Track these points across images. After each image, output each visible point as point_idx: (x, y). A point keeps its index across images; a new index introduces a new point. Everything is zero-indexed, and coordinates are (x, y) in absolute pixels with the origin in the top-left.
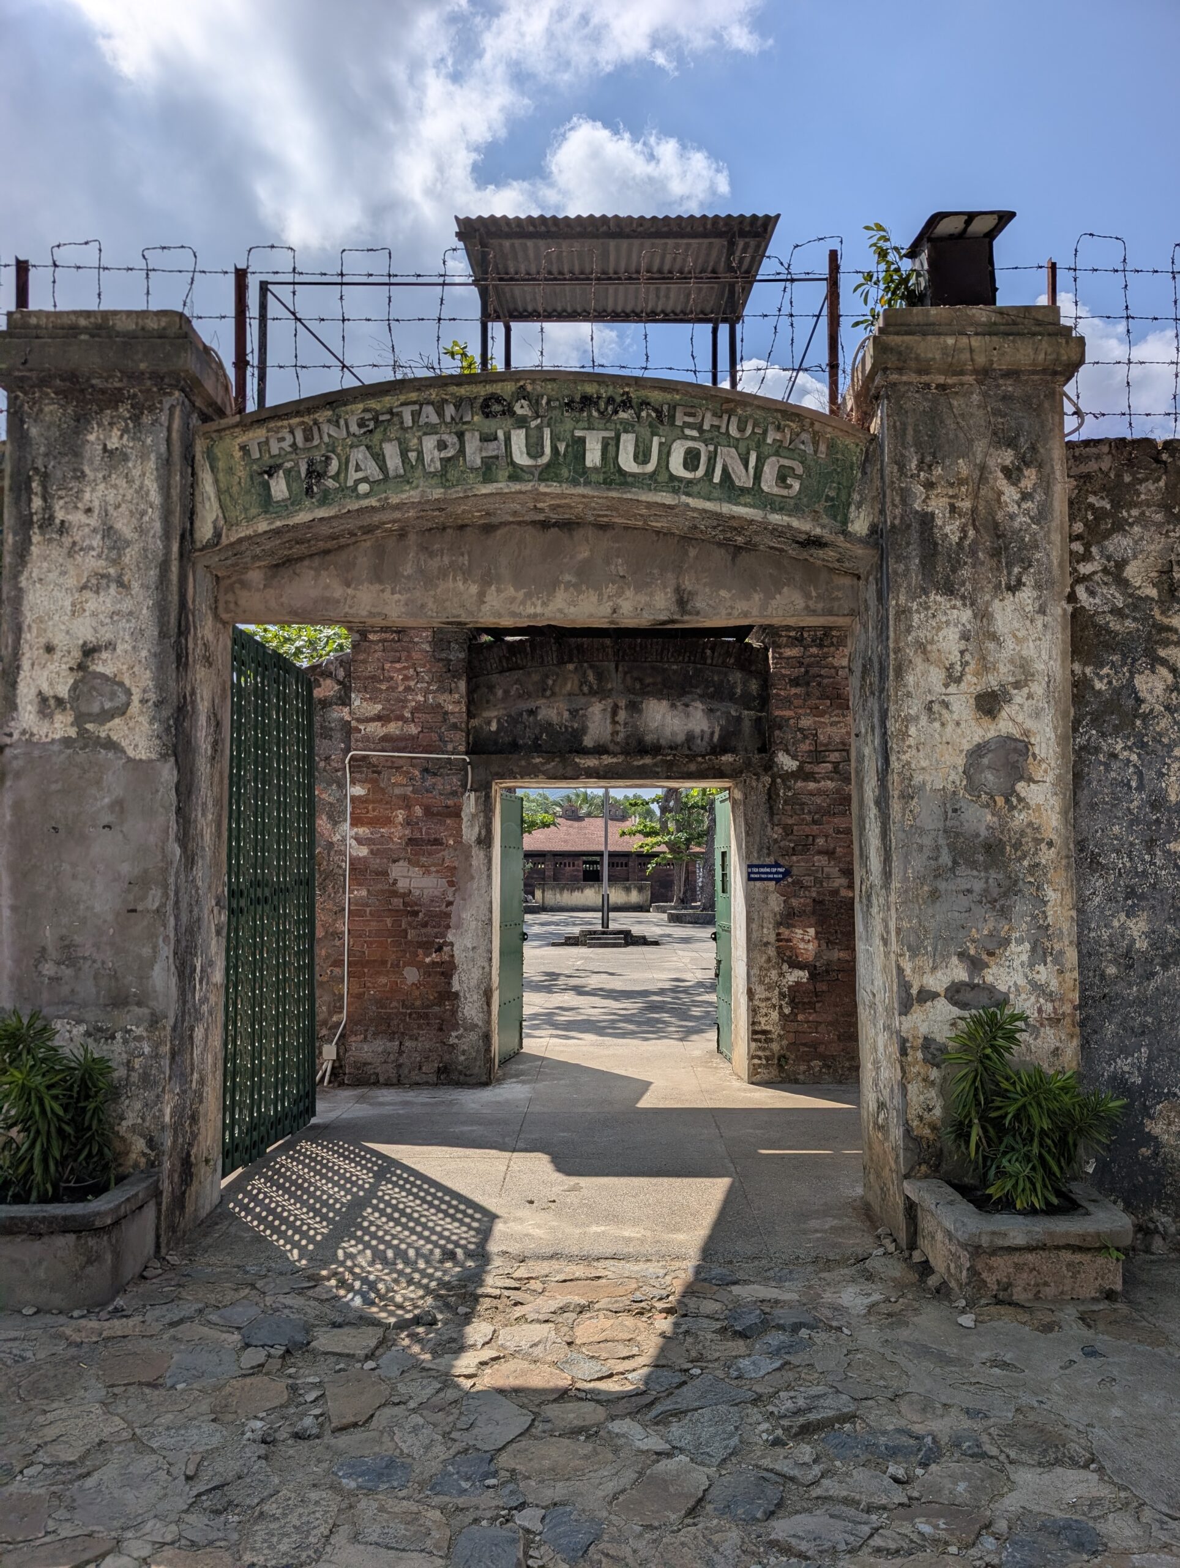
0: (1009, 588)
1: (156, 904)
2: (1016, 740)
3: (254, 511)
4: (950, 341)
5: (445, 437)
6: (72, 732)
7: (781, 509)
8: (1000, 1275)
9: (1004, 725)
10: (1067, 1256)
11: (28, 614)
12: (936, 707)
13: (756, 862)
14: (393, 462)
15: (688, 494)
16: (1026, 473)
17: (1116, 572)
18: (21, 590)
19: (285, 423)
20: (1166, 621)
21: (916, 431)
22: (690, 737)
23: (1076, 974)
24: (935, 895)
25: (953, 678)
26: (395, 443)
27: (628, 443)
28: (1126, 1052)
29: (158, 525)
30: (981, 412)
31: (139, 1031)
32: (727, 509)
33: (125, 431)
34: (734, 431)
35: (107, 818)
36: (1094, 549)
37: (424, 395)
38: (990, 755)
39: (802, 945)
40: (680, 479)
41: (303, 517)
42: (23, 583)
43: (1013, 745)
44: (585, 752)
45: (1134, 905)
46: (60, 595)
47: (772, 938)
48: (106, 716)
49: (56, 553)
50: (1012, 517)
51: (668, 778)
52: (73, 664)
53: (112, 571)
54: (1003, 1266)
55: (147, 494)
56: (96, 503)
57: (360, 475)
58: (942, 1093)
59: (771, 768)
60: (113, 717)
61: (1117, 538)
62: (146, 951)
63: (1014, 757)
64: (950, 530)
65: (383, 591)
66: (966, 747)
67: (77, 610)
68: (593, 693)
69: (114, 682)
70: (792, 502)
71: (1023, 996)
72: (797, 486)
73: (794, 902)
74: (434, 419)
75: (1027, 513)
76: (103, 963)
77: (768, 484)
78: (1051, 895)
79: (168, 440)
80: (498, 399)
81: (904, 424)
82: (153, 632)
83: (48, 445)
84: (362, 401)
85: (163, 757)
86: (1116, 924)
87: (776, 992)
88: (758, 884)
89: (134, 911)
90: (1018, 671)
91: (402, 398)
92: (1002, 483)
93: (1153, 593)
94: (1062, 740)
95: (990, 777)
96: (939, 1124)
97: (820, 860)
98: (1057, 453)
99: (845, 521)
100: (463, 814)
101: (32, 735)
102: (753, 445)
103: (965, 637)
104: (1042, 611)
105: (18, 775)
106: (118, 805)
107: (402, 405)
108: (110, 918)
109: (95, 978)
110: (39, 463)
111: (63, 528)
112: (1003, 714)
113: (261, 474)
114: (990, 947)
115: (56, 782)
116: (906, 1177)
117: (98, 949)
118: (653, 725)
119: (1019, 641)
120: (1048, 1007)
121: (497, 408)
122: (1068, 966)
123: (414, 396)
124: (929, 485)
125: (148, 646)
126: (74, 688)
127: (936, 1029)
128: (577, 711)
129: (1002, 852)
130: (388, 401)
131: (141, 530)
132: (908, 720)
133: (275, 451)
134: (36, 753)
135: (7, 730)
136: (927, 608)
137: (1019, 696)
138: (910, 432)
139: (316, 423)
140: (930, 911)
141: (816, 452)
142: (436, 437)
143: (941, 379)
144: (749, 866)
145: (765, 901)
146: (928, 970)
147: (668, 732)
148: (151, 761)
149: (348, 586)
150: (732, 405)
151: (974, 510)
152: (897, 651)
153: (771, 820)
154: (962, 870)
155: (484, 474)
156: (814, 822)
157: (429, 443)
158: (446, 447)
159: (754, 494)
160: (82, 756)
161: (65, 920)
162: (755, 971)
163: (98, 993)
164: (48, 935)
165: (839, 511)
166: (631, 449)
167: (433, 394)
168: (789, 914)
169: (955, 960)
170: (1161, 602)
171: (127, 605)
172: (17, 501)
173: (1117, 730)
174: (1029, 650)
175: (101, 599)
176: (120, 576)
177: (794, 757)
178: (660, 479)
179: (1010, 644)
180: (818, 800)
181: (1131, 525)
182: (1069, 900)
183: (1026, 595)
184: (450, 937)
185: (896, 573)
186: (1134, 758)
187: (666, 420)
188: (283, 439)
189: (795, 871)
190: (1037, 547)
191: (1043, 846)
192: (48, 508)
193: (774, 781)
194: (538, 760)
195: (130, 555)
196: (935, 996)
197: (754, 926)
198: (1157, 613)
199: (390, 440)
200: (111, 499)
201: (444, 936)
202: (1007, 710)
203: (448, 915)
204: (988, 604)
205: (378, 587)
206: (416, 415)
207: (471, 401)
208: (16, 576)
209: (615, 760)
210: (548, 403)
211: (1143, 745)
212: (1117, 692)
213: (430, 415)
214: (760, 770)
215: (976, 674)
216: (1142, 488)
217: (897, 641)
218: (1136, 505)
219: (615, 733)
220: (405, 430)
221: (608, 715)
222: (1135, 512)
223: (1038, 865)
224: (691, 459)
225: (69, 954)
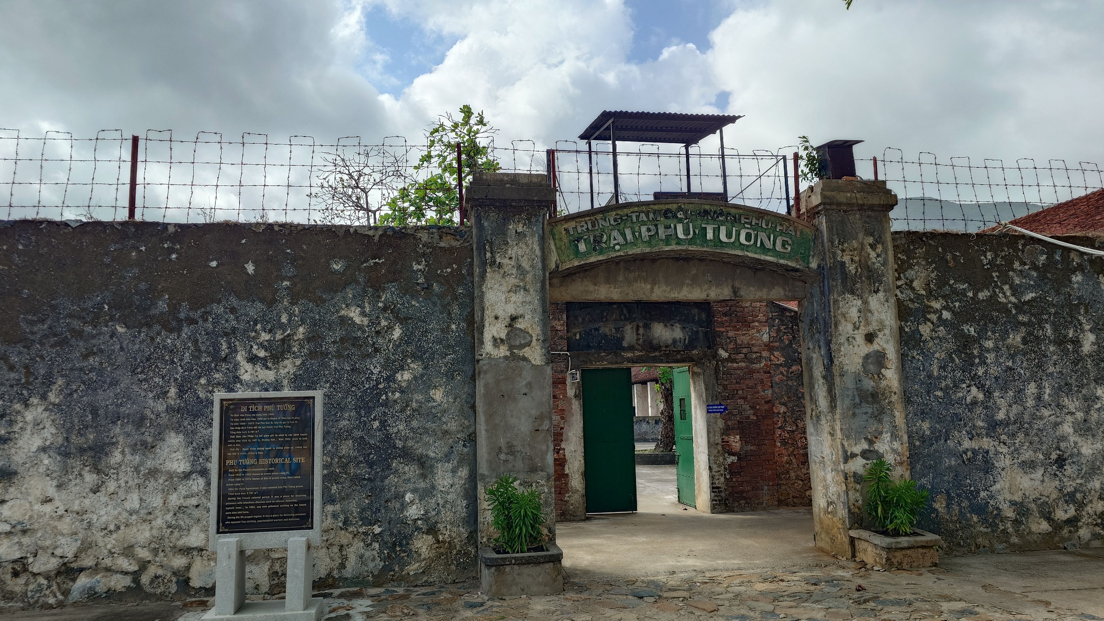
0: (874, 292)
1: (547, 427)
2: (880, 352)
3: (571, 257)
4: (849, 195)
5: (650, 227)
6: (508, 353)
7: (784, 258)
8: (898, 559)
9: (875, 346)
10: (921, 550)
11: (487, 303)
12: (850, 339)
13: (711, 404)
14: (629, 237)
15: (747, 251)
16: (878, 246)
17: (909, 284)
18: (483, 292)
19: (583, 219)
20: (929, 304)
21: (837, 229)
22: (674, 341)
23: (907, 445)
24: (854, 415)
25: (856, 328)
26: (630, 229)
27: (723, 230)
28: (924, 476)
29: (540, 265)
30: (860, 222)
31: (542, 482)
32: (763, 257)
33: (525, 224)
34: (764, 226)
35: (524, 391)
36: (902, 275)
37: (641, 209)
38: (871, 358)
39: (734, 444)
40: (744, 245)
41: (593, 259)
42: (484, 290)
43: (879, 354)
44: (624, 349)
45: (924, 417)
46: (500, 294)
47: (720, 441)
48: (522, 346)
49: (498, 277)
50: (874, 263)
51: (667, 362)
52: (507, 324)
53: (521, 284)
54: (899, 555)
55: (535, 251)
56: (513, 255)
57: (616, 242)
58: (861, 494)
59: (716, 357)
60: (525, 347)
61: (909, 271)
62: (544, 448)
63: (880, 359)
64: (852, 268)
65: (610, 287)
66: (863, 355)
67: (507, 301)
68: (626, 319)
69: (524, 331)
70: (788, 255)
71: (889, 454)
72: (789, 249)
73: (729, 423)
74: (645, 219)
75: (879, 262)
76: (526, 453)
77: (779, 247)
78: (897, 414)
79: (543, 228)
80: (671, 211)
81: (832, 226)
82: (540, 310)
83: (492, 230)
84: (615, 211)
85: (547, 364)
86: (918, 425)
87: (723, 468)
88: (712, 414)
89: (538, 430)
90: (879, 325)
91: (632, 210)
92: (869, 250)
93: (924, 293)
94: (897, 352)
95: (872, 367)
96: (861, 507)
97: (740, 402)
98: (889, 238)
99: (808, 263)
100: (567, 382)
101: (491, 355)
102: (771, 231)
103: (860, 311)
104: (887, 301)
105: (486, 373)
106: (529, 385)
107: (631, 213)
108: (528, 433)
109: (522, 460)
110: (489, 238)
111: (500, 266)
112: (875, 342)
113: (574, 241)
114: (876, 435)
115: (502, 375)
116: (850, 529)
117: (524, 447)
118: (657, 335)
119: (879, 313)
120: (898, 458)
121: (670, 215)
122: (904, 441)
123: (636, 209)
124: (843, 251)
125: (538, 316)
126: (508, 334)
127: (858, 469)
128: (619, 328)
129: (878, 397)
130: (626, 211)
131: (532, 266)
132: (840, 344)
133: (580, 231)
134: (493, 363)
135: (480, 353)
136: (845, 300)
137: (880, 335)
138: (835, 229)
139: (596, 219)
140: (853, 422)
141: (796, 234)
142: (647, 227)
143: (845, 208)
144: (708, 406)
145: (716, 423)
146: (853, 445)
147: (664, 338)
148: (542, 365)
149: (596, 285)
150: (763, 215)
151: (860, 261)
152: (835, 317)
153: (717, 383)
154: (864, 405)
155: (666, 242)
156: (737, 383)
157: (644, 229)
158: (650, 231)
159: (773, 251)
160: (512, 364)
161: (509, 435)
162: (712, 458)
163: (524, 466)
164: (502, 442)
165: (806, 259)
166: (725, 232)
167: (644, 208)
168: (727, 430)
169: (863, 440)
170: (927, 296)
171: (528, 299)
172: (479, 254)
173: (914, 348)
174: (883, 316)
175: (517, 296)
176: (525, 286)
177: (726, 351)
178: (736, 245)
179: (876, 314)
180: (738, 372)
181: (914, 266)
182: (903, 416)
183: (881, 294)
184: (563, 446)
185: (832, 285)
186: (921, 358)
187: (737, 221)
188: (583, 226)
189: (729, 407)
190: (884, 275)
191: (893, 394)
192: (493, 257)
193: (717, 363)
194: (603, 354)
195: (529, 277)
196: (857, 455)
197: (711, 435)
198: (925, 300)
199: (627, 228)
200: (519, 253)
201: (560, 445)
202: (877, 340)
203: (561, 434)
204: (867, 298)
205: (608, 286)
206: (638, 217)
207: (660, 211)
208: (480, 286)
209: (641, 353)
210: (691, 213)
211: (924, 353)
212: (913, 332)
213: (643, 217)
214: (711, 358)
215: (864, 326)
216: (917, 251)
217: (834, 313)
218: (915, 258)
219: (638, 339)
220: (633, 223)
221: (635, 331)
222: (915, 261)
223: (891, 401)
224: (748, 237)
225: (511, 450)
